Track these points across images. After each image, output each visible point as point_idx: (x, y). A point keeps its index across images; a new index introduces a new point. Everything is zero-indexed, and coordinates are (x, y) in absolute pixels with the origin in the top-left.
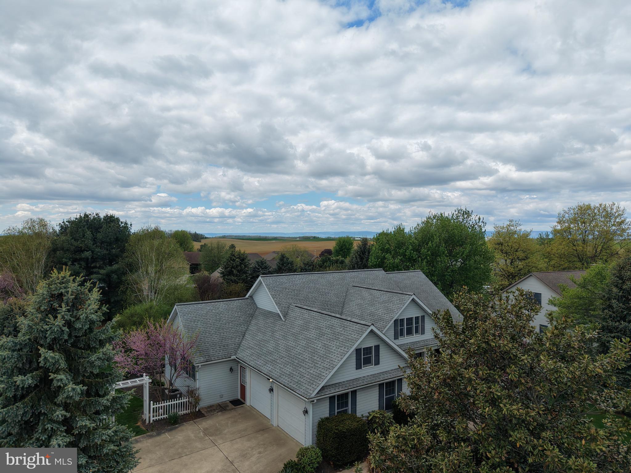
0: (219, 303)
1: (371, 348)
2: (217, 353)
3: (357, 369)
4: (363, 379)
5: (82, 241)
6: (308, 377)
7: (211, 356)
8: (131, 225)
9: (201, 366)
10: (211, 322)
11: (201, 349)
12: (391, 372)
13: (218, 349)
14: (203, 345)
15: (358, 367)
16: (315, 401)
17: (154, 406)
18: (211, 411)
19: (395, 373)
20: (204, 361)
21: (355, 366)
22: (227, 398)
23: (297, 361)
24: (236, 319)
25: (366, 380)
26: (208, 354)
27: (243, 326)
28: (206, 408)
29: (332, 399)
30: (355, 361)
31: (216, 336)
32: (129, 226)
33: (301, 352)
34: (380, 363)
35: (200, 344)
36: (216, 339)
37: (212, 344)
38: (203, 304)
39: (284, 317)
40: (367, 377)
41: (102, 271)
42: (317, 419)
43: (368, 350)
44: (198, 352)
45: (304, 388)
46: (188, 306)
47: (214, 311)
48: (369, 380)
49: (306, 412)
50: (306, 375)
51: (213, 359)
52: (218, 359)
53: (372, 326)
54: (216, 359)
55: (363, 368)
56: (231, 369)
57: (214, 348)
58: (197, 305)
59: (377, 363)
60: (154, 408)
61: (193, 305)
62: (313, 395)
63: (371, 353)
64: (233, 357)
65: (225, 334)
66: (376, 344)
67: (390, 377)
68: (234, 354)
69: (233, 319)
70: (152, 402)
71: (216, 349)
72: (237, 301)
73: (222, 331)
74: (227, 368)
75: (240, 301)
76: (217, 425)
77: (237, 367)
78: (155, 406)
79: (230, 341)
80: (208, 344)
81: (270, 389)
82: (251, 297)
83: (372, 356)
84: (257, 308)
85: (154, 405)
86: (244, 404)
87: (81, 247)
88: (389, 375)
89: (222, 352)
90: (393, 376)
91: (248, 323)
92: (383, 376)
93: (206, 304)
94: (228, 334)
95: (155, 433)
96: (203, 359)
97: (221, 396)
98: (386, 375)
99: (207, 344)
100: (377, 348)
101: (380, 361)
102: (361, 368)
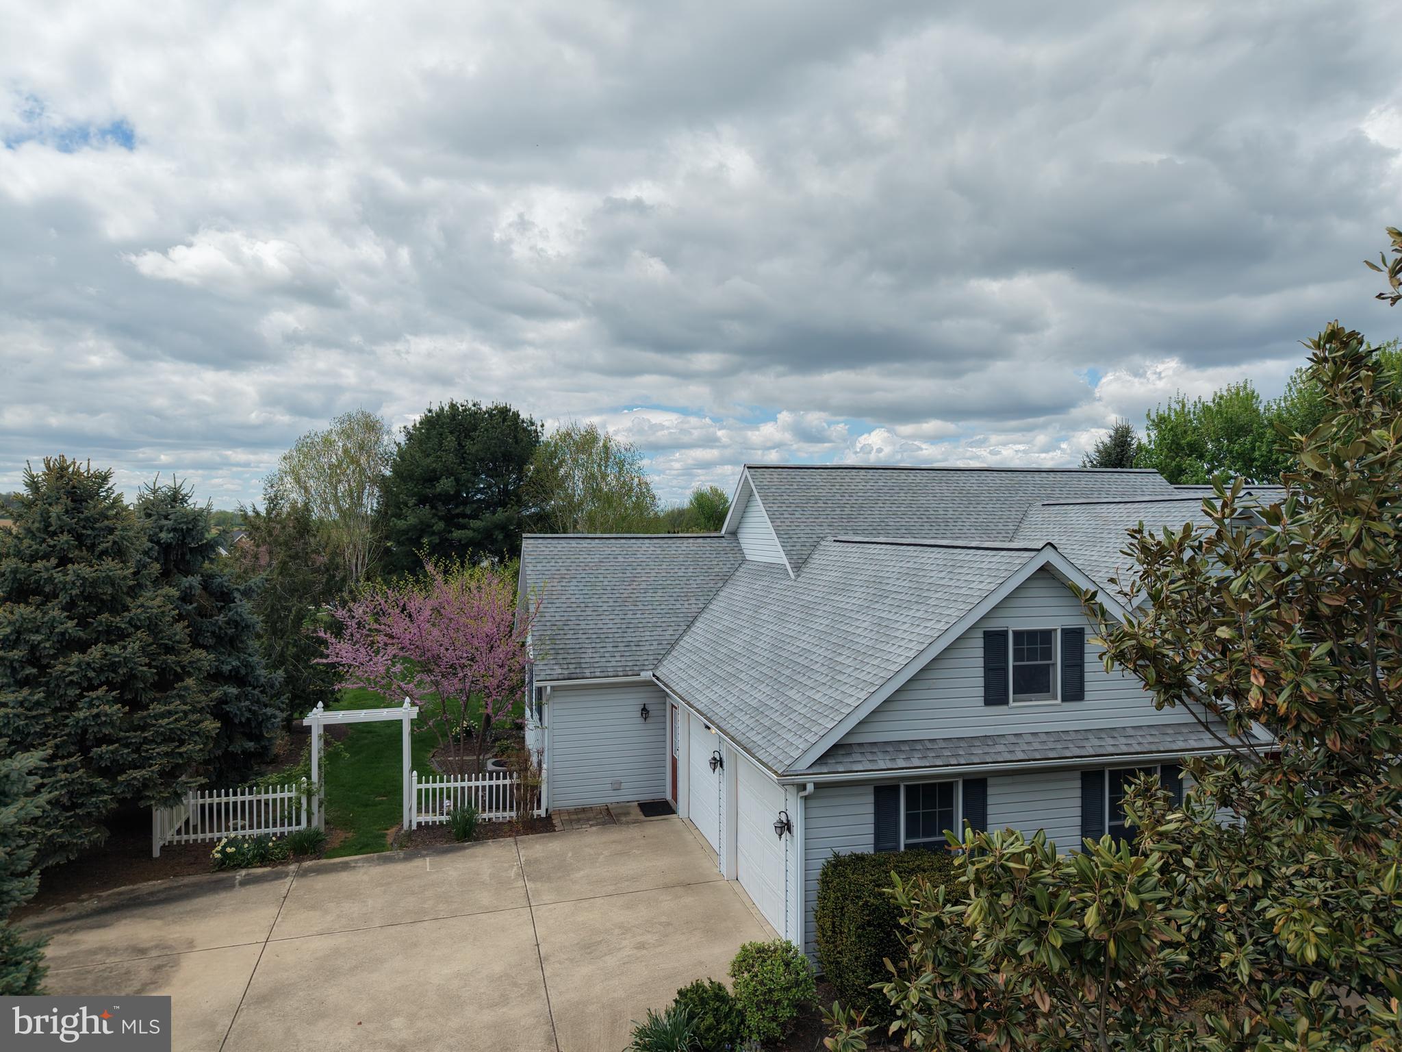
0: (641, 541)
1: (1047, 635)
2: (604, 660)
3: (988, 702)
4: (1014, 740)
5: (437, 457)
6: (802, 711)
7: (583, 666)
8: (542, 426)
9: (552, 687)
10: (606, 583)
11: (561, 646)
12: (1132, 732)
13: (611, 649)
14: (568, 637)
15: (995, 696)
16: (810, 787)
17: (420, 786)
18: (578, 820)
19: (1151, 739)
20: (560, 677)
21: (981, 692)
22: (633, 792)
23: (788, 672)
24: (677, 582)
25: (1025, 747)
26: (578, 661)
27: (693, 601)
28: (569, 812)
29: (884, 793)
30: (981, 672)
31: (611, 617)
32: (539, 429)
33: (807, 647)
34: (1087, 695)
35: (561, 632)
36: (611, 626)
37: (595, 636)
38: (597, 541)
39: (798, 568)
40: (1030, 738)
41: (475, 524)
42: (823, 856)
43: (1036, 641)
44: (552, 652)
45: (781, 744)
46: (556, 541)
47: (620, 559)
48: (1036, 746)
49: (784, 827)
50: (798, 708)
51: (588, 675)
52: (602, 674)
53: (1049, 549)
54: (598, 674)
55: (1011, 703)
56: (645, 711)
57: (598, 645)
58: (578, 541)
59: (1075, 692)
60: (420, 791)
61: (568, 541)
62: (802, 765)
63: (1048, 654)
64: (646, 675)
65: (638, 616)
66: (1073, 622)
67: (1125, 749)
68: (652, 667)
69: (668, 582)
70: (415, 773)
71: (602, 650)
72: (691, 541)
73: (633, 608)
74: (629, 705)
75: (700, 540)
76: (570, 855)
77: (661, 707)
78: (423, 786)
79: (648, 633)
80: (584, 636)
81: (714, 759)
82: (734, 534)
83: (1055, 665)
84: (744, 560)
85: (420, 782)
86: (673, 812)
87: (434, 470)
88: (1123, 741)
89: (618, 659)
90: (1138, 749)
91: (710, 596)
92: (1097, 742)
93: (604, 541)
94: (646, 616)
95: (402, 854)
96: (560, 671)
97: (617, 787)
98: (1111, 742)
99: (580, 636)
100: (1074, 638)
101: (1088, 686)
102: (1006, 702)
